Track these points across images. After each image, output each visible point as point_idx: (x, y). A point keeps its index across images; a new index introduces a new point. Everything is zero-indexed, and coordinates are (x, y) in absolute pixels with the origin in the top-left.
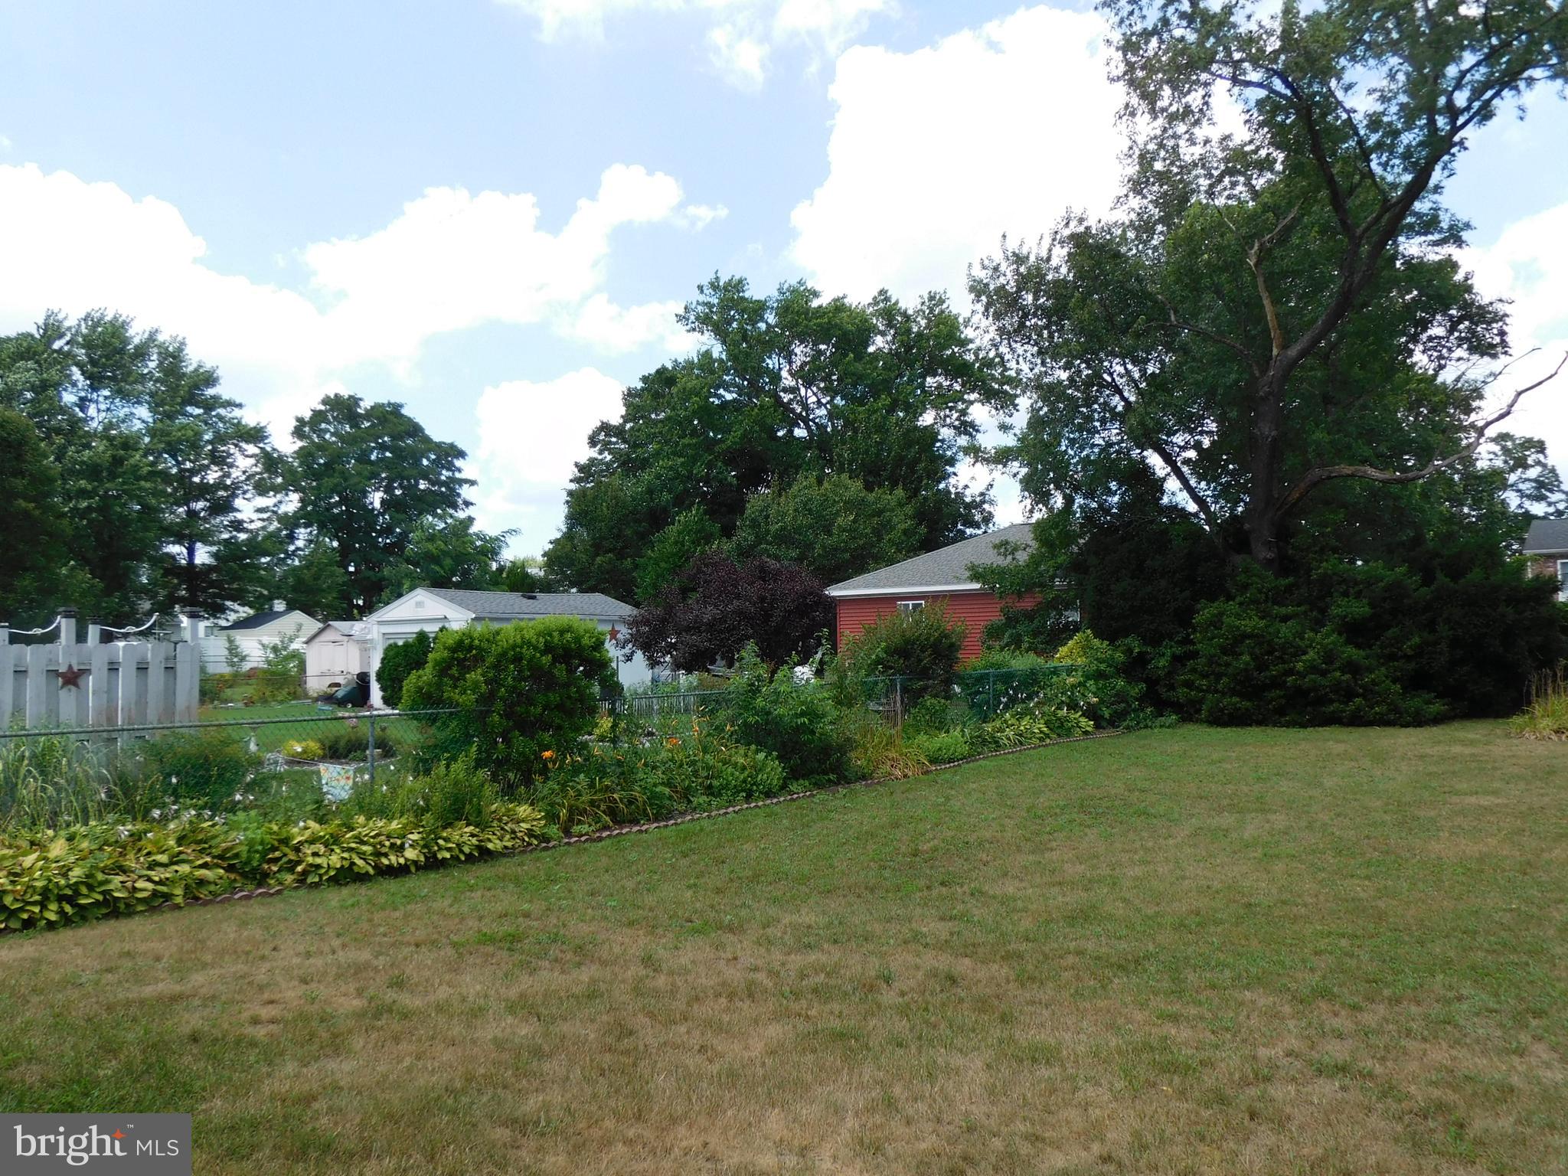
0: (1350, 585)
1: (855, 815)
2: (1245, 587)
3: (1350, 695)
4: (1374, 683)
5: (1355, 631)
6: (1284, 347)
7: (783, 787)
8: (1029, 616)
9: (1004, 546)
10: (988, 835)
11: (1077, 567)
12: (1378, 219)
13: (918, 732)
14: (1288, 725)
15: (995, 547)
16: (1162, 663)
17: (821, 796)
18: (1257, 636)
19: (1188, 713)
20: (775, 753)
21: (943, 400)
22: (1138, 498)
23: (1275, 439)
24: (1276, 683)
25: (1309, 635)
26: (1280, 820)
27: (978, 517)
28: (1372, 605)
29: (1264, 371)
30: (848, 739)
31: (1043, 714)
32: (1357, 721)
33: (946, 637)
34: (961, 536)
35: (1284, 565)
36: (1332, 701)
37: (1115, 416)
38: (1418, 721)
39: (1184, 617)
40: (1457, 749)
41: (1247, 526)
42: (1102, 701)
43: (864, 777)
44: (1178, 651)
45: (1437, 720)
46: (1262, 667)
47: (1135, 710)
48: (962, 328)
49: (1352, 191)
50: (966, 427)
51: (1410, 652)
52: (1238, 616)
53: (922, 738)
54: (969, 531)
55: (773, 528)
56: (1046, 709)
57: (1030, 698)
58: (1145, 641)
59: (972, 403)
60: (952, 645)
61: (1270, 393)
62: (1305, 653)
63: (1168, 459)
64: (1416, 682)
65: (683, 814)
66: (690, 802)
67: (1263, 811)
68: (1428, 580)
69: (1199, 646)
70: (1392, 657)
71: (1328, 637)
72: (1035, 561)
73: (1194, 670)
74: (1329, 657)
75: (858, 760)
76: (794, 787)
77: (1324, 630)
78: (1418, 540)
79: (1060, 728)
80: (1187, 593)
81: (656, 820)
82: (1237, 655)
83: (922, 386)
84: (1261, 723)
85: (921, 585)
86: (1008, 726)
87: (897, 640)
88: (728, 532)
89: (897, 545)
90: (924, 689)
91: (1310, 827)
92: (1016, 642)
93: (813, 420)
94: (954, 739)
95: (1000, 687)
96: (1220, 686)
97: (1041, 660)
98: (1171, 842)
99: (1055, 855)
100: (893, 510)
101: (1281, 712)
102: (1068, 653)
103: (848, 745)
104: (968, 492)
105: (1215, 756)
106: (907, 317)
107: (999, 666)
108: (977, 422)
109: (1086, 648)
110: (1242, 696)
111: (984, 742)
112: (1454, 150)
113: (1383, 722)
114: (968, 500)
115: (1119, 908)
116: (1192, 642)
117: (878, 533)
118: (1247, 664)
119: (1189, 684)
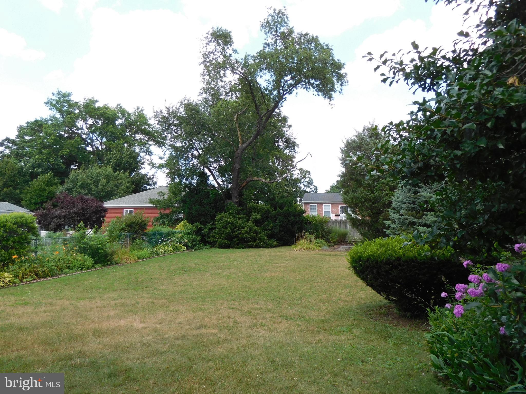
0: (257, 210)
1: (117, 273)
2: (230, 209)
3: (255, 240)
4: (261, 236)
5: (257, 223)
6: (243, 143)
7: (93, 266)
8: (168, 216)
9: (161, 194)
10: (157, 276)
11: (183, 201)
12: (266, 114)
13: (134, 250)
14: (239, 248)
15: (158, 193)
16: (206, 230)
17: (105, 269)
18: (232, 223)
19: (213, 245)
20: (90, 256)
21: (142, 143)
22: (202, 182)
23: (239, 169)
24: (237, 236)
25: (246, 223)
26: (233, 271)
27: (151, 183)
28: (261, 215)
29: (237, 150)
30: (113, 252)
31: (172, 245)
32: (256, 247)
33: (144, 221)
34: (146, 189)
35: (241, 204)
36: (250, 241)
37: (196, 157)
38: (271, 247)
39: (213, 217)
40: (278, 253)
41: (231, 192)
42: (189, 241)
43: (118, 263)
44: (211, 227)
45: (276, 246)
46: (233, 232)
47: (198, 244)
48: (149, 120)
49: (260, 105)
50: (149, 153)
51: (270, 228)
52: (227, 218)
53: (136, 251)
54: (148, 187)
55: (79, 183)
56: (172, 243)
57: (167, 240)
58: (202, 224)
59: (151, 145)
60: (145, 224)
61: (238, 156)
62: (244, 228)
63: (210, 171)
64: (271, 236)
65: (61, 275)
66: (62, 271)
67: (229, 269)
68: (275, 209)
69: (216, 226)
70: (266, 230)
71: (250, 224)
72: (170, 199)
73: (215, 233)
74: (250, 229)
75: (116, 258)
76: (96, 266)
77: (249, 222)
78: (274, 198)
79: (176, 249)
80: (214, 210)
81: (52, 277)
82: (226, 228)
83: (134, 138)
84: (232, 248)
85: (132, 204)
86: (161, 248)
87: (128, 222)
88: (62, 183)
89: (124, 191)
90: (136, 237)
91: (240, 272)
92: (164, 223)
93: (94, 145)
94: (145, 252)
95: (159, 237)
96: (222, 237)
97: (171, 229)
98: (205, 276)
99: (176, 280)
100: (123, 179)
101: (238, 244)
102: (180, 227)
103: (113, 254)
104: (149, 174)
105: (219, 256)
106: (129, 114)
107: (158, 230)
108: (152, 151)
109: (185, 226)
110: (227, 240)
111: (154, 253)
112: (283, 100)
113: (263, 247)
114: (148, 177)
115: (192, 290)
116: (215, 225)
117: (117, 186)
118: (229, 231)
119: (213, 237)
